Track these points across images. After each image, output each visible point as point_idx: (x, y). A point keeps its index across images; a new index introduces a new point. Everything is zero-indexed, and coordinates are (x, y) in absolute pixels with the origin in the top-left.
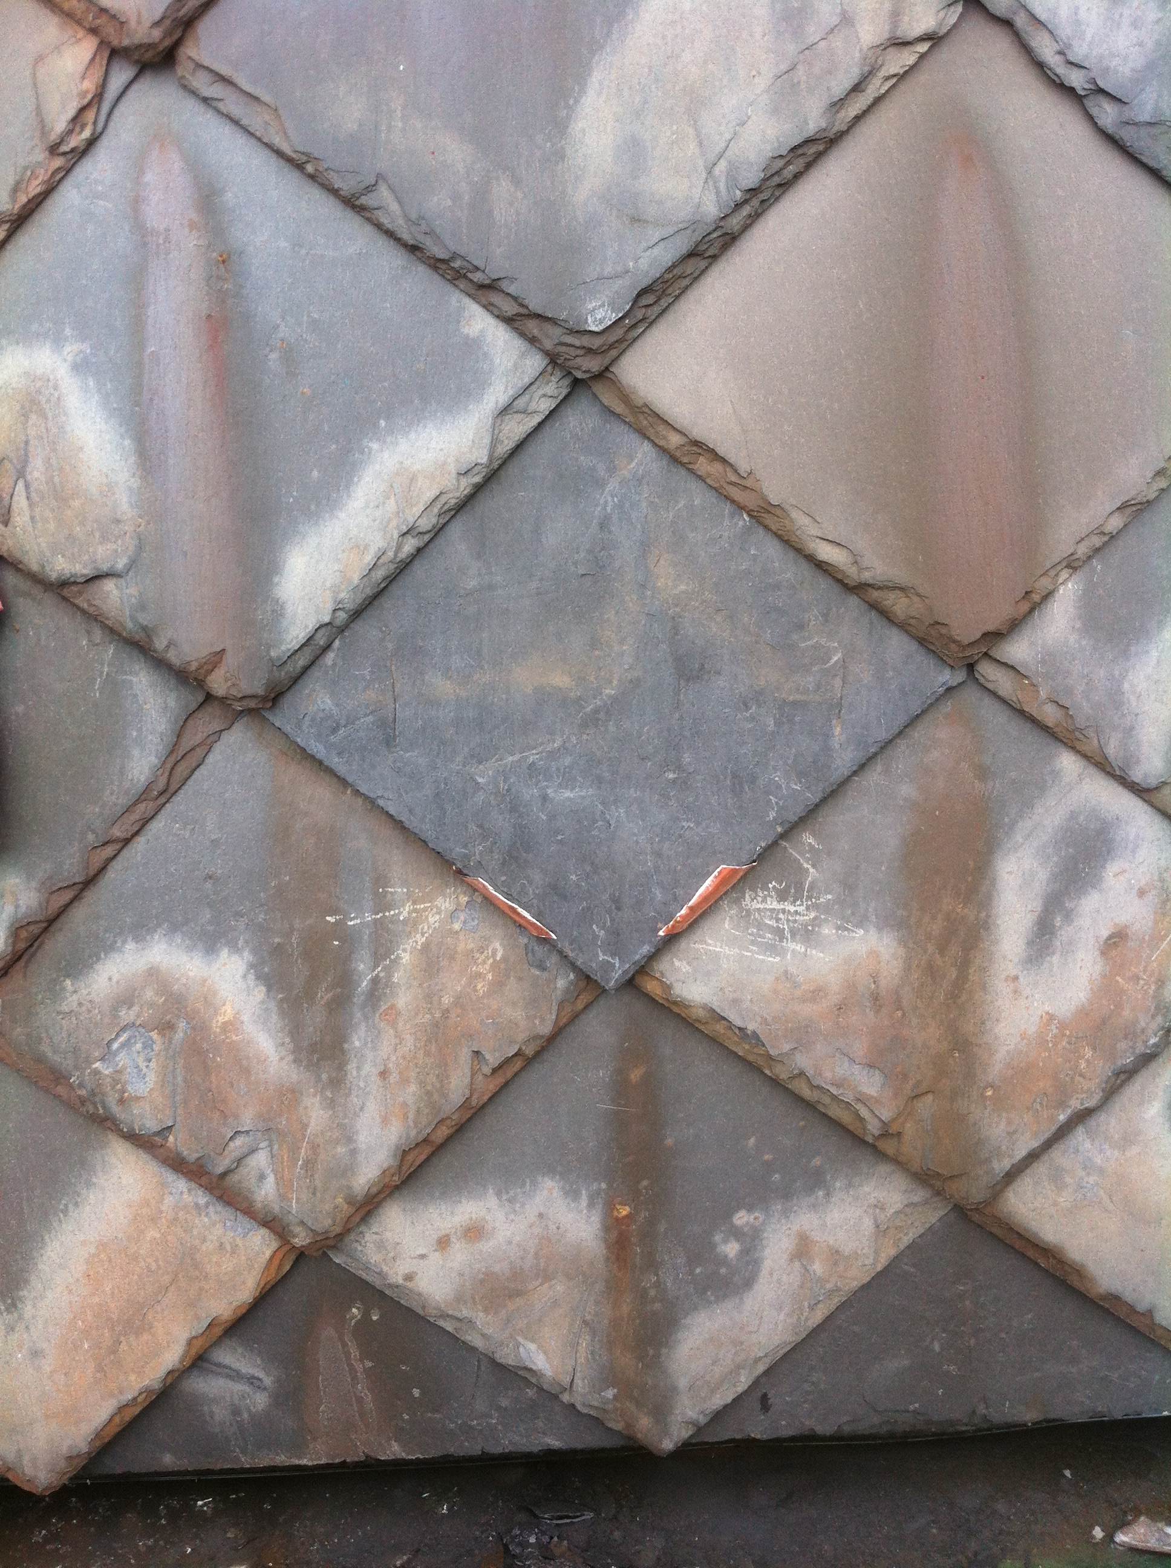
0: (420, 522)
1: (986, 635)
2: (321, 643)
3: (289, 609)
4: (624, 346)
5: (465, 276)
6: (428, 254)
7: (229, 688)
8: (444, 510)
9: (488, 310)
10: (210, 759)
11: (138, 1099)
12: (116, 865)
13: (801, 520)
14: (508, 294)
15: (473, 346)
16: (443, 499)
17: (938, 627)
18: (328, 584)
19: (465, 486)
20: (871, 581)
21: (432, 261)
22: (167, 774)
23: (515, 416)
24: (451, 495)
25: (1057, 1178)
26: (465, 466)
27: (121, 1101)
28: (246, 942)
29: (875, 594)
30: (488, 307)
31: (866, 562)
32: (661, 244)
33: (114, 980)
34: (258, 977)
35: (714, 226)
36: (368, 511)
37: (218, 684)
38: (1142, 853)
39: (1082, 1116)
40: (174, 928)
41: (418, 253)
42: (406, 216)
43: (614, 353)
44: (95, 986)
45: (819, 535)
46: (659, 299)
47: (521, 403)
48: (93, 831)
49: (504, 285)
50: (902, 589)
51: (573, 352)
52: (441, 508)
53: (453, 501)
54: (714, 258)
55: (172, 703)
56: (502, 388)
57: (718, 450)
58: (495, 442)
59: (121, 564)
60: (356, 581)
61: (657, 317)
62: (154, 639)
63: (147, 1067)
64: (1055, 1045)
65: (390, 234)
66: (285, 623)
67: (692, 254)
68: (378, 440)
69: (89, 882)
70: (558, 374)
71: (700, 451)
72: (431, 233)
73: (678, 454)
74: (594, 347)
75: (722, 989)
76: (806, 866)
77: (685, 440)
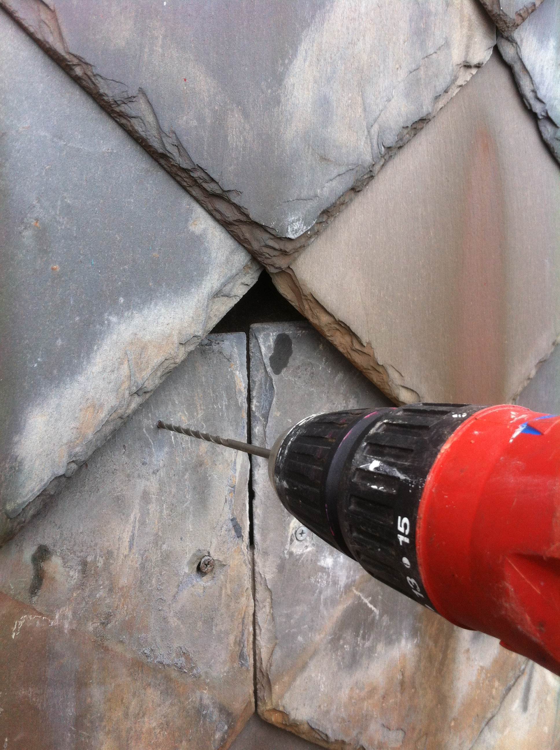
0: (146, 384)
2: (51, 492)
4: (301, 251)
5: (200, 185)
6: (171, 163)
8: (163, 373)
9: (211, 214)
13: (393, 375)
14: (232, 204)
15: (196, 241)
18: (65, 441)
21: (173, 169)
23: (222, 299)
24: (172, 361)
26: (185, 337)
32: (338, 178)
35: (368, 170)
41: (162, 161)
42: (159, 129)
43: (296, 255)
45: (402, 384)
46: (328, 219)
47: (227, 289)
49: (232, 197)
51: (272, 253)
52: (163, 371)
53: (172, 366)
56: (217, 276)
57: (351, 328)
58: (207, 318)
60: (90, 436)
61: (323, 231)
67: (352, 189)
68: (117, 314)
70: (255, 267)
71: (339, 328)
72: (179, 146)
73: (325, 329)
74: (287, 251)
75: (320, 706)
76: (370, 606)
77: (333, 320)
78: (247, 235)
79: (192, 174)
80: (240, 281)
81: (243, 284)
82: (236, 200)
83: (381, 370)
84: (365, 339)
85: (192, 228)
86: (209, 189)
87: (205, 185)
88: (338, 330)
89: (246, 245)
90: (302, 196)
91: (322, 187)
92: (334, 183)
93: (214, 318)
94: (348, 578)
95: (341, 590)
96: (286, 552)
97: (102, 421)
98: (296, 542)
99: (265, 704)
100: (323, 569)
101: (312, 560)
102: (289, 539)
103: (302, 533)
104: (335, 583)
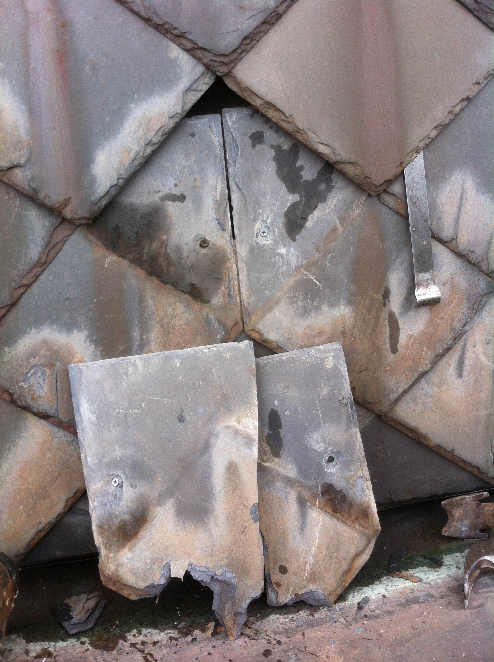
0: (153, 139)
1: (386, 181)
2: (113, 193)
3: (98, 179)
4: (237, 61)
5: (170, 32)
6: (154, 22)
7: (73, 215)
8: (163, 134)
9: (180, 47)
10: (65, 248)
11: (40, 397)
12: (25, 296)
13: (312, 135)
14: (189, 39)
15: (173, 62)
16: (163, 129)
17: (367, 179)
18: (115, 167)
19: (171, 124)
20: (340, 160)
21: (156, 26)
22: (46, 256)
23: (192, 92)
24: (167, 127)
25: (415, 400)
26: (172, 114)
27: (33, 399)
28: (85, 326)
29: (342, 166)
30: (180, 45)
31: (338, 152)
32: (252, 18)
33: (27, 346)
34: (91, 341)
35: (273, 11)
36: (131, 135)
37: (68, 213)
38: (444, 268)
39: (424, 374)
40: (53, 322)
41: (149, 22)
42: (144, 5)
43: (233, 64)
44: (18, 349)
45: (319, 141)
46: (251, 41)
47: (194, 86)
48: (14, 282)
49: (187, 35)
50: (352, 163)
51: (216, 64)
52: (162, 133)
53: (167, 130)
54: (273, 24)
55: (47, 223)
56: (187, 80)
57: (277, 106)
58: (184, 103)
59: (22, 161)
60: (127, 166)
61: (250, 49)
62: (39, 194)
63: (44, 383)
64: (413, 347)
65: (137, 14)
66: (97, 185)
67: (264, 23)
68: (134, 103)
69: (13, 304)
70: (210, 74)
71: (269, 106)
72: (155, 13)
73: (260, 108)
74: (225, 62)
75: (283, 334)
76: (315, 281)
77: (264, 102)
78: (200, 55)
79: (164, 27)
80: (202, 82)
81: (204, 83)
82: (190, 37)
83: (302, 132)
84: (288, 113)
85: (170, 55)
86: (174, 33)
87: (172, 31)
88: (269, 108)
89: (201, 61)
90: (229, 30)
91: (242, 24)
92: (250, 21)
93: (189, 104)
94: (297, 262)
95: (293, 268)
96: (253, 242)
97: (132, 158)
98: (260, 237)
99: (248, 326)
100: (279, 255)
101: (271, 249)
102: (255, 235)
103: (264, 232)
104: (289, 264)
